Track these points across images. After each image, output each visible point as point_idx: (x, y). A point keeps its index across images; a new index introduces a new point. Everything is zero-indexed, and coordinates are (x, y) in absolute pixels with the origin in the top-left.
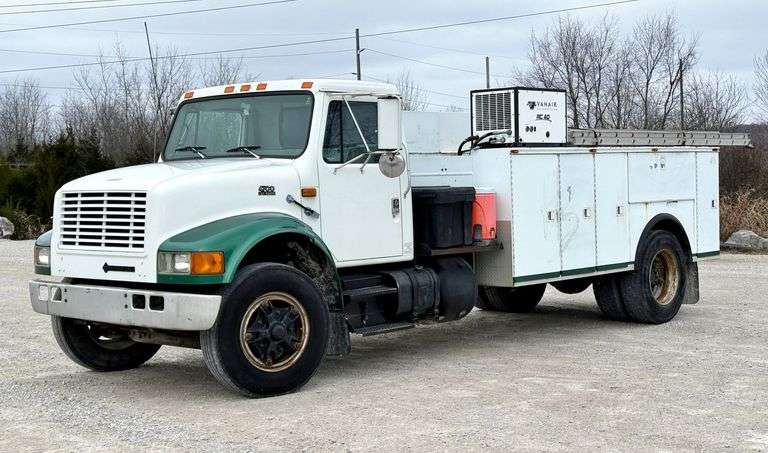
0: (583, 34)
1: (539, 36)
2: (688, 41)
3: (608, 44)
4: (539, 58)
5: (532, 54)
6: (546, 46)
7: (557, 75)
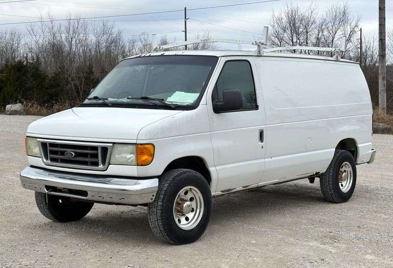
0: (299, 14)
1: (277, 14)
2: (355, 19)
3: (312, 20)
4: (276, 26)
5: (272, 24)
6: (280, 20)
7: (285, 34)
